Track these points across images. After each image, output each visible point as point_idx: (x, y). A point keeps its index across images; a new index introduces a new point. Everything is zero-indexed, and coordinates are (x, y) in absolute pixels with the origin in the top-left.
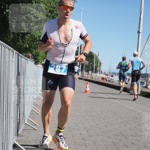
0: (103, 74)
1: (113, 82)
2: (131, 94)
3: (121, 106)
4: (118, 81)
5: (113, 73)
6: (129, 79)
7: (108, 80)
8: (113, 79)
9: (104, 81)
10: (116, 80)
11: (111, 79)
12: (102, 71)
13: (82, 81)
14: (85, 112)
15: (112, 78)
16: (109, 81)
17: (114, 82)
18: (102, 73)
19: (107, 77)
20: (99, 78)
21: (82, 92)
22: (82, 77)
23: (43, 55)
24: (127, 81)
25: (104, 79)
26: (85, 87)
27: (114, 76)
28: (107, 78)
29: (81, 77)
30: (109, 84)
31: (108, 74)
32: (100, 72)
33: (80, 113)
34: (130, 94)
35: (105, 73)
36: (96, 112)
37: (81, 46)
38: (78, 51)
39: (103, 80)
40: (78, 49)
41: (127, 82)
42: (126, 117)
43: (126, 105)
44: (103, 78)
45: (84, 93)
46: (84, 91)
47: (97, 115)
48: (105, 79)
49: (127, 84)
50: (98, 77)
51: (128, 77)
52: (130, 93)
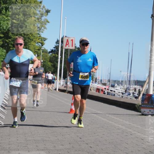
0: (99, 84)
1: (114, 95)
2: (143, 115)
3: (127, 134)
4: (121, 94)
5: (115, 81)
6: (139, 90)
7: (106, 92)
8: (115, 90)
9: (101, 95)
10: (119, 92)
11: (112, 91)
12: (96, 79)
13: (66, 94)
14: (70, 143)
15: (112, 89)
16: (108, 94)
17: (116, 95)
18: (96, 82)
19: (104, 87)
20: (92, 89)
21: (66, 113)
22: (65, 89)
23: (3, 53)
24: (136, 93)
25: (100, 90)
26: (71, 105)
27: (116, 85)
28: (105, 89)
29: (63, 88)
30: (109, 99)
31: (106, 83)
32: (94, 79)
33: (63, 145)
34: (141, 114)
35: (101, 80)
36: (87, 144)
37: (62, 39)
38: (59, 46)
39: (99, 92)
40: (59, 44)
41: (136, 95)
42: (134, 151)
43: (134, 131)
44: (98, 90)
45: (69, 113)
46: (69, 111)
47: (90, 148)
48: (102, 90)
49: (136, 98)
50: (91, 87)
51: (138, 86)
52: (140, 112)
